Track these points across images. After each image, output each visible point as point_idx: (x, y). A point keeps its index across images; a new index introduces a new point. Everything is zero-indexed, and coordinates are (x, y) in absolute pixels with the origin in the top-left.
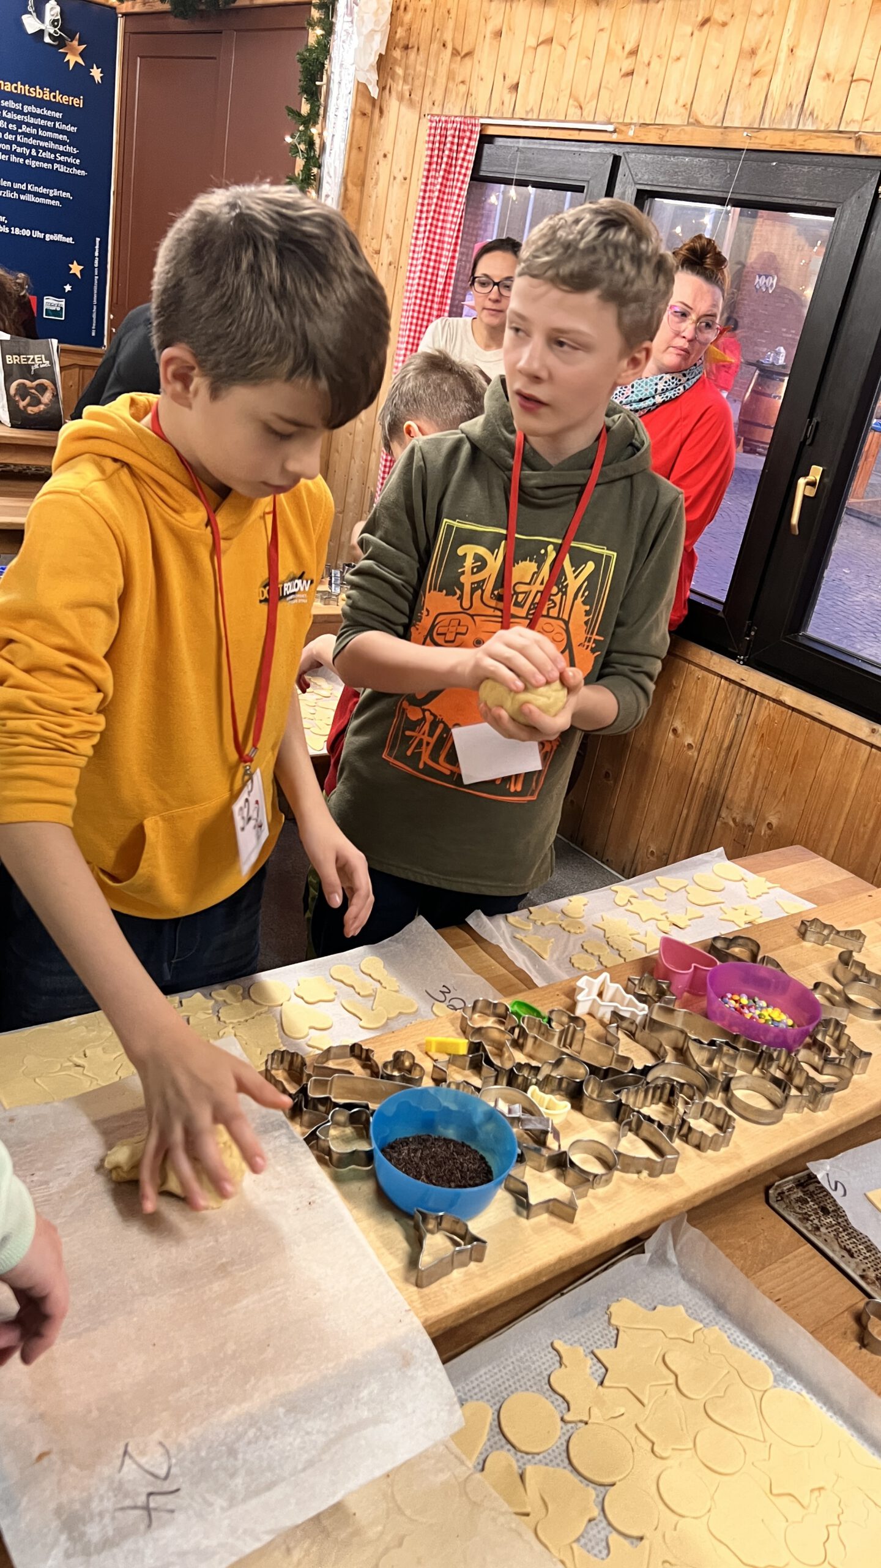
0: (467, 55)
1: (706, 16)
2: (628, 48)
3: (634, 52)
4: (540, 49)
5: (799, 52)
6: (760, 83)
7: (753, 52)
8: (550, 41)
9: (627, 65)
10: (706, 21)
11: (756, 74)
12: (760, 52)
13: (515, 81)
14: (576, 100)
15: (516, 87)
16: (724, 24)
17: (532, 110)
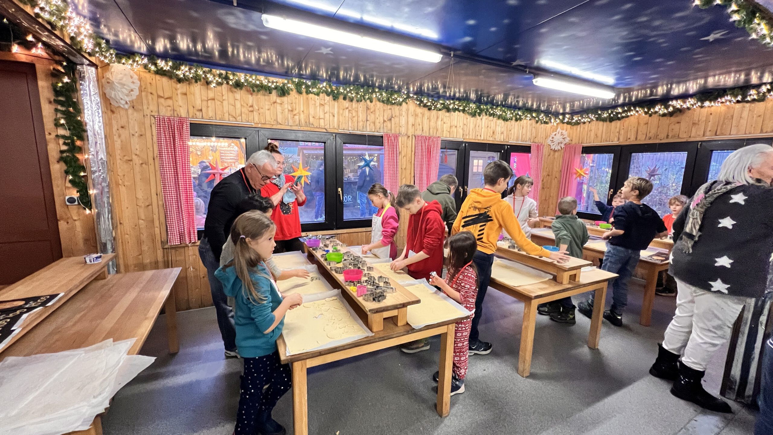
0: (167, 98)
1: (274, 101)
2: (249, 105)
3: (252, 106)
4: (209, 101)
5: (305, 112)
6: (297, 117)
7: (292, 111)
8: (214, 99)
9: (251, 109)
10: (275, 102)
11: (295, 115)
12: (294, 110)
13: (200, 108)
14: (232, 116)
15: (201, 110)
16: (281, 104)
17: (212, 117)
